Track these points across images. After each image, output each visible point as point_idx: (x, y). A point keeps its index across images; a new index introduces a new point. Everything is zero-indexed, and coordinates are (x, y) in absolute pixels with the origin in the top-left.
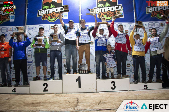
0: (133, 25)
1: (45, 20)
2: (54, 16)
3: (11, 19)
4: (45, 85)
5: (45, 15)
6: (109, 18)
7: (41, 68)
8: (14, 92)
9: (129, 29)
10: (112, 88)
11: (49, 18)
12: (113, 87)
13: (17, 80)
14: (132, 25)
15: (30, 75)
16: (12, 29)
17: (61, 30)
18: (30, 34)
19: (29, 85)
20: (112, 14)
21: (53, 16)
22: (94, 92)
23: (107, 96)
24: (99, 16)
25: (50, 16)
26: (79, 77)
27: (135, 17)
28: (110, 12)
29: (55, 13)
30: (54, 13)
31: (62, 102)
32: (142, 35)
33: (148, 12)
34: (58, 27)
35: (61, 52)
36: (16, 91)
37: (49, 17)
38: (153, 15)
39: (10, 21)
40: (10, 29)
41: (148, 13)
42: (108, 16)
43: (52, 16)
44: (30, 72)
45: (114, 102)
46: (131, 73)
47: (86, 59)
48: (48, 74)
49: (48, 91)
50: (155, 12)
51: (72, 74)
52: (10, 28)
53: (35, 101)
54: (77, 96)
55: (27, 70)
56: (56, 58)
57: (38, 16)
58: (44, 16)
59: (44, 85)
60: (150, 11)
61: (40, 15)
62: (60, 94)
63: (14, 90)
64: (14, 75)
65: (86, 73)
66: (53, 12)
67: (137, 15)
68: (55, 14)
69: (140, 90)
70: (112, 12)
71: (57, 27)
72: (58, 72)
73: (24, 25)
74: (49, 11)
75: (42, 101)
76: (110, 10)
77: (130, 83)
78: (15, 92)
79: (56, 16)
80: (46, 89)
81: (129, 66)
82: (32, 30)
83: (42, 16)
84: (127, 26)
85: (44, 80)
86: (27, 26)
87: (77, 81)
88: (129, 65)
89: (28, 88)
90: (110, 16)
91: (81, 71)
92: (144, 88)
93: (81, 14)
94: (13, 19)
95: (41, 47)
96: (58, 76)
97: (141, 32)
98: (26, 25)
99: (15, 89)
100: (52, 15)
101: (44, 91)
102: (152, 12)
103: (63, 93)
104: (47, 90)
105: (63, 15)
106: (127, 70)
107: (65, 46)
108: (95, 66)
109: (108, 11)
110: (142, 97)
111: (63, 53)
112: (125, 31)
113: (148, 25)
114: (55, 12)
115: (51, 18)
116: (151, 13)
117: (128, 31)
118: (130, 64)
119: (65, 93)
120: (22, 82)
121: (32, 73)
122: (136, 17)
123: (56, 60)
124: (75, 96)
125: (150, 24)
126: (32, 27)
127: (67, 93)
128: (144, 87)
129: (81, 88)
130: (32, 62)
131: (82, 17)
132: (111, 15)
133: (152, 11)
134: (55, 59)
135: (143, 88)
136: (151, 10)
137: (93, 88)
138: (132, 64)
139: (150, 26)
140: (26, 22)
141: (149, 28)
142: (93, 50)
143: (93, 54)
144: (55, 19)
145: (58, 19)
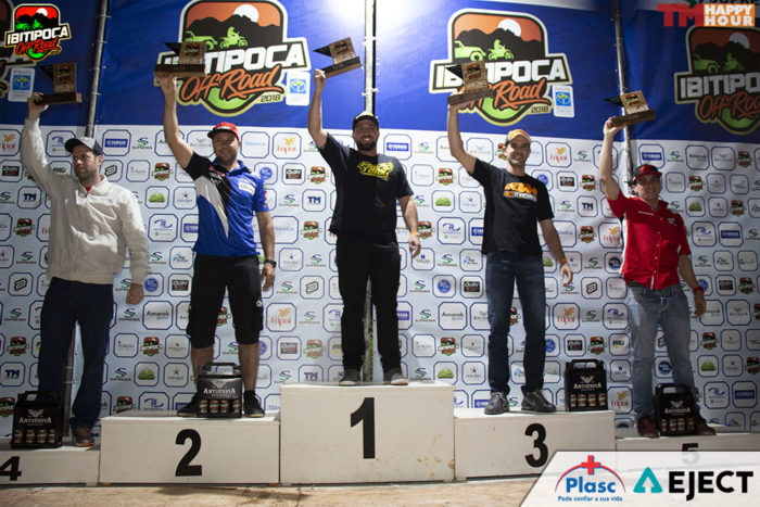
1: (192, 102)
2: (240, 88)
3: (16, 87)
6: (508, 113)
7: (160, 352)
11: (214, 96)
12: (537, 454)
16: (16, 141)
17: (270, 158)
18: (111, 171)
20: (521, 98)
21: (235, 85)
22: (442, 482)
25: (221, 87)
26: (366, 399)
28: (513, 84)
29: (247, 72)
30: (240, 73)
33: (683, 95)
37: (215, 92)
38: (705, 112)
39: (10, 99)
40: (8, 138)
41: (684, 99)
42: (504, 103)
43: (228, 88)
49: (200, 474)
50: (714, 98)
52: (9, 134)
58: (190, 83)
59: (180, 439)
60: (690, 94)
66: (234, 67)
68: (243, 76)
70: (521, 85)
74: (215, 61)
76: (510, 78)
78: (14, 478)
79: (251, 86)
80: (193, 463)
81: (601, 350)
82: (123, 151)
84: (590, 157)
86: (100, 131)
87: (355, 419)
88: (601, 342)
90: (512, 105)
93: (374, 86)
94: (28, 89)
98: (91, 126)
99: (14, 461)
100: (228, 83)
101: (179, 473)
102: (700, 99)
103: (279, 484)
104: (197, 471)
105: (283, 86)
108: (438, 344)
109: (503, 79)
113: (683, 157)
114: (245, 66)
115: (226, 96)
116: (697, 102)
117: (592, 180)
118: (605, 341)
119: (295, 485)
121: (113, 374)
125: (692, 151)
126: (126, 136)
127: (301, 485)
129: (373, 457)
131: (376, 102)
132: (518, 100)
133: (699, 94)
136: (695, 91)
137: (438, 461)
138: (613, 338)
139: (693, 163)
140: (93, 109)
141: (688, 173)
142: (430, 266)
143: (428, 287)
144: (243, 102)
145: (258, 101)
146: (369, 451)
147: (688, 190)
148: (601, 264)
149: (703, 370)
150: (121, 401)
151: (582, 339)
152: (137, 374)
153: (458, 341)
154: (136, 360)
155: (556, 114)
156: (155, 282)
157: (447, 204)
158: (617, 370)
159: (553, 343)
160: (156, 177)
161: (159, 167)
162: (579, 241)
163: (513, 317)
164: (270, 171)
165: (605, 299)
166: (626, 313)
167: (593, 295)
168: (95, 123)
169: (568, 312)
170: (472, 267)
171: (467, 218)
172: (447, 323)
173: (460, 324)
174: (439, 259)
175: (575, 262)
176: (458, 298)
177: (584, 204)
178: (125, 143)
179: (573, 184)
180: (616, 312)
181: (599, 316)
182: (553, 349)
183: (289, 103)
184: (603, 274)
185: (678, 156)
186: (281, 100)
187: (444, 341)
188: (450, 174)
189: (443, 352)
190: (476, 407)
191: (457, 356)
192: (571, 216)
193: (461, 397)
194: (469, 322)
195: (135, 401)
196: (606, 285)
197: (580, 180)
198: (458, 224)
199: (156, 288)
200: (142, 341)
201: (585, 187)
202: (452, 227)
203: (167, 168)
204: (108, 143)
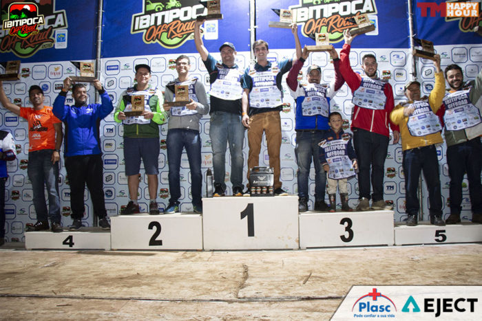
0: (404, 57)
1: (152, 42)
2: (178, 31)
3: (58, 41)
4: (155, 228)
5: (153, 29)
6: (337, 35)
7: (142, 181)
8: (67, 247)
9: (395, 68)
10: (343, 238)
11: (164, 37)
12: (347, 235)
13: (77, 212)
14: (402, 55)
15: (112, 198)
16: (60, 70)
17: (197, 72)
18: (111, 83)
19: (110, 226)
20: (345, 25)
21: (175, 30)
22: (292, 249)
23: (330, 259)
24: (308, 31)
25: (168, 31)
26: (249, 205)
27: (411, 31)
28: (339, 17)
29: (182, 22)
30: (178, 23)
31: (200, 275)
32: (431, 85)
34: (189, 63)
35: (197, 132)
36: (73, 244)
37: (165, 35)
38: (465, 26)
39: (56, 47)
40: (56, 69)
41: (452, 18)
42: (334, 29)
43: (172, 32)
44: (112, 189)
45: (348, 277)
46: (398, 195)
47: (270, 154)
48: (161, 197)
51: (230, 196)
52: (56, 66)
53: (127, 272)
54: (243, 258)
55: (104, 186)
56: (184, 151)
57: (134, 30)
58: (150, 31)
59: (151, 227)
61: (139, 30)
62: (197, 253)
63: (69, 241)
64: (69, 199)
65: (268, 194)
66: (174, 20)
67: (419, 27)
68: (180, 25)
69: (425, 244)
70: (344, 17)
71: (185, 63)
72: (190, 191)
73: (94, 57)
74: (163, 17)
75: (146, 271)
76: (337, 13)
77: (396, 225)
78: (71, 246)
79: (185, 30)
80: (157, 239)
81: (394, 176)
82: (118, 71)
83: (143, 33)
84: (388, 59)
85: (152, 213)
86: (103, 62)
88: (394, 171)
89: (107, 234)
90: (338, 30)
91: (256, 188)
92: (437, 238)
93: (255, 25)
94: (65, 41)
95: (141, 121)
96: (191, 201)
97: (429, 76)
98: (99, 59)
99: (70, 238)
100: (171, 29)
101: (151, 244)
103: (203, 250)
104: (160, 243)
105: (202, 28)
106: (388, 187)
107: (210, 117)
108: (296, 173)
109: (333, 14)
110: (431, 264)
111: (205, 137)
112: (381, 74)
113: (449, 55)
114: (180, 19)
115: (171, 36)
116: (461, 19)
118: (397, 170)
119: (211, 250)
120: (89, 217)
121: (118, 194)
122: (413, 34)
123: (184, 156)
124: (239, 258)
125: (456, 51)
126: (118, 64)
127: (214, 250)
128: (437, 235)
129: (253, 236)
130: (116, 163)
131: (257, 34)
132: (342, 26)
134: (181, 153)
135: (432, 239)
137: (290, 238)
139: (457, 58)
140: (99, 49)
142: (290, 128)
143: (289, 140)
144: (180, 39)
145: (189, 38)
146: (251, 232)
150: (123, 208)
168: (101, 58)
178: (117, 68)
181: (392, 155)
183: (206, 38)
185: (446, 55)
204: (109, 68)
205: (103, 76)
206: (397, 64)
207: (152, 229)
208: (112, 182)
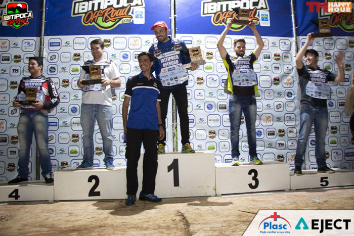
0: (289, 44)
1: (89, 24)
2: (112, 16)
4: (94, 181)
5: (90, 14)
7: (80, 141)
9: (283, 52)
10: (250, 185)
12: (254, 183)
14: (288, 42)
15: (53, 155)
16: (7, 44)
17: (127, 49)
18: (53, 58)
21: (110, 15)
22: (210, 196)
24: (216, 21)
25: (103, 16)
26: (174, 160)
27: (294, 25)
29: (115, 9)
30: (111, 9)
33: (322, 14)
36: (19, 197)
37: (100, 19)
38: (333, 22)
41: (322, 17)
43: (106, 16)
44: (54, 148)
46: (287, 150)
49: (100, 195)
50: (337, 15)
57: (74, 14)
58: (88, 15)
59: (90, 180)
60: (326, 14)
61: (78, 14)
63: (15, 194)
66: (108, 7)
67: (299, 21)
68: (113, 11)
69: (313, 188)
73: (39, 35)
74: (99, 4)
77: (290, 175)
78: (17, 199)
79: (117, 15)
80: (95, 191)
81: (283, 135)
82: (59, 47)
83: (82, 16)
84: (278, 45)
86: (47, 39)
87: (169, 169)
88: (283, 131)
92: (322, 183)
93: (175, 14)
98: (43, 37)
99: (16, 191)
100: (106, 14)
101: (90, 195)
102: (331, 16)
105: (132, 15)
113: (322, 44)
114: (114, 6)
115: (106, 20)
116: (329, 17)
117: (279, 56)
121: (58, 151)
122: (296, 26)
125: (326, 41)
126: (59, 41)
128: (322, 181)
129: (178, 186)
130: (56, 125)
131: (176, 21)
135: (318, 184)
137: (208, 187)
138: (289, 130)
139: (327, 46)
140: (43, 28)
141: (324, 51)
142: (203, 98)
143: (202, 107)
144: (114, 23)
145: (120, 22)
146: (176, 183)
147: (324, 59)
148: (283, 95)
149: (331, 144)
150: (63, 163)
151: (275, 130)
152: (69, 151)
153: (217, 132)
154: (68, 145)
155: (261, 25)
156: (76, 108)
157: (211, 68)
158: (291, 144)
159: (261, 132)
160: (74, 60)
161: (75, 55)
162: (273, 84)
163: (242, 120)
164: (127, 55)
165: (285, 112)
166: (295, 118)
167: (279, 110)
168: (44, 35)
169: (268, 118)
170: (223, 98)
171: (220, 75)
172: (211, 124)
173: (218, 124)
174: (207, 94)
175: (271, 94)
176: (216, 112)
177: (275, 67)
178: (59, 44)
179: (269, 58)
180: (290, 118)
181: (282, 119)
182: (261, 135)
183: (135, 23)
184: (284, 100)
185: (319, 44)
186: (131, 21)
187: (210, 132)
188: (212, 54)
189: (210, 137)
190: (226, 162)
191: (216, 139)
192: (269, 73)
193: (218, 158)
194: (221, 123)
195: (69, 163)
196: (286, 105)
197: (273, 56)
198: (216, 78)
199: (76, 111)
200: (71, 136)
201: (275, 59)
202: (213, 79)
203: (79, 55)
204: (51, 44)
205: (46, 51)
206: (284, 49)
207: (91, 182)
208: (53, 141)
